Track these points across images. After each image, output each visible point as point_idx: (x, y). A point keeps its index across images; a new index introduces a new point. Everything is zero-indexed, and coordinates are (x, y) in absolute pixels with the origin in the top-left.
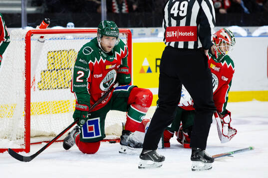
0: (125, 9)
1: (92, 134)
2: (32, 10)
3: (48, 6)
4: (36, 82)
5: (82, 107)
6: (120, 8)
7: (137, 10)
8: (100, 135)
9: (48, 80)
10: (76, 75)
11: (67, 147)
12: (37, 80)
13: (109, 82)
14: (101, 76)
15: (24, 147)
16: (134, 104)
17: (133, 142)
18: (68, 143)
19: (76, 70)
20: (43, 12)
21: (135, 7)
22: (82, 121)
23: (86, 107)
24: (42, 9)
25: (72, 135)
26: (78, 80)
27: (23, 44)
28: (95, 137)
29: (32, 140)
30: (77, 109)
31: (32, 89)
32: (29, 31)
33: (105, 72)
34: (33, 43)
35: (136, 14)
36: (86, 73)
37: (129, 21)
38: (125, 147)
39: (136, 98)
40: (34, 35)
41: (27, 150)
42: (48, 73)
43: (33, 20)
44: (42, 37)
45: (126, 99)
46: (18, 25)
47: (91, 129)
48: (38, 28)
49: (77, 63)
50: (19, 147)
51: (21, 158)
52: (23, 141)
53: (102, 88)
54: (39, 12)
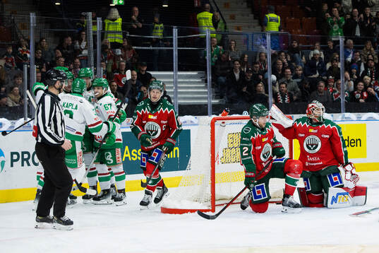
0: (287, 100)
1: (260, 197)
2: (216, 101)
3: (228, 99)
4: (220, 157)
5: (249, 174)
6: (284, 100)
7: (297, 100)
8: (267, 197)
9: (228, 156)
10: (242, 151)
11: (243, 208)
12: (220, 156)
13: (266, 154)
14: (260, 147)
15: (211, 208)
16: (289, 172)
17: (292, 204)
18: (245, 204)
19: (241, 147)
20: (224, 103)
21: (295, 98)
22: (252, 185)
23: (253, 174)
24: (224, 101)
25: (246, 198)
26: (244, 155)
27: (209, 128)
28: (263, 198)
29: (217, 203)
30: (246, 176)
31: (216, 163)
32: (214, 118)
33: (262, 144)
34: (217, 127)
35: (296, 103)
36: (250, 148)
37: (290, 109)
38: (286, 208)
39: (290, 168)
40: (218, 121)
41: (213, 210)
42: (228, 150)
43: (217, 109)
44: (223, 123)
45: (283, 168)
46: (205, 114)
47: (259, 192)
48: (220, 115)
49: (242, 141)
50: (206, 208)
51: (208, 217)
52: (210, 203)
53: (262, 159)
54: (221, 103)
